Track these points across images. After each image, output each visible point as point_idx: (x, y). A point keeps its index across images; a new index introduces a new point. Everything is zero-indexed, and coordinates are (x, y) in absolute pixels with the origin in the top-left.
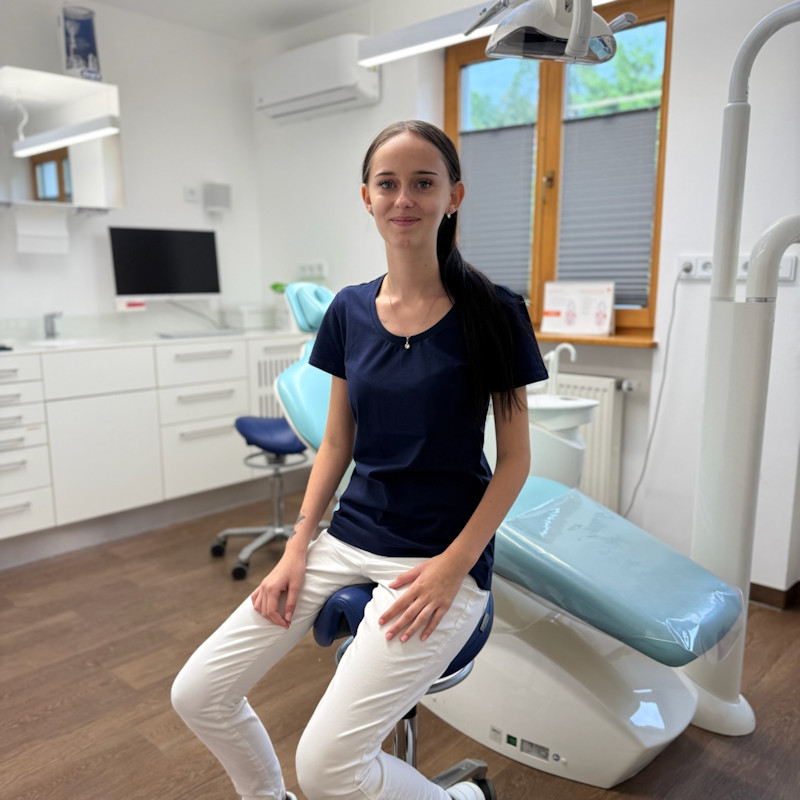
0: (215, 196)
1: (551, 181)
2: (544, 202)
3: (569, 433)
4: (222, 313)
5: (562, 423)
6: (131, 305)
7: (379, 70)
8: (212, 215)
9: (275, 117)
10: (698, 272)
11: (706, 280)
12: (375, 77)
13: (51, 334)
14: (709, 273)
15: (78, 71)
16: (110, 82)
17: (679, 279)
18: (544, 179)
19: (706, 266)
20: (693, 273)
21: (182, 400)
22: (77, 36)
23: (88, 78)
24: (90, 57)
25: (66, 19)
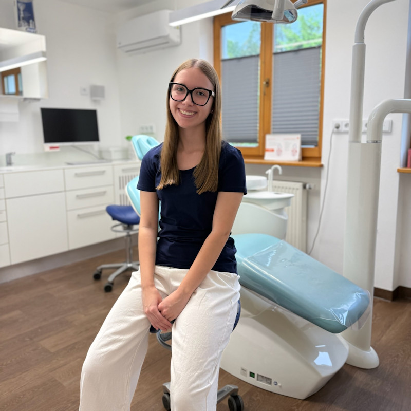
0: (97, 92)
1: (268, 84)
2: (265, 94)
3: (279, 211)
4: (100, 152)
5: (276, 206)
6: (52, 148)
7: (180, 28)
8: (95, 101)
9: (127, 52)
10: (343, 128)
11: (346, 133)
12: (178, 31)
13: (9, 163)
14: (347, 129)
15: (24, 28)
16: (41, 34)
17: (333, 132)
18: (264, 83)
19: (346, 125)
20: (340, 129)
21: (78, 197)
22: (24, 11)
23: (30, 32)
24: (31, 21)
25: (18, 2)
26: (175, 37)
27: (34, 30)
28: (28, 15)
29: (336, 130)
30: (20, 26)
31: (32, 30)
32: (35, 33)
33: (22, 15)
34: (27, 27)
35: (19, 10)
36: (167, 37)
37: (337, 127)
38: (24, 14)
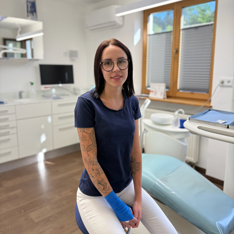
0: (73, 54)
2: (174, 58)
3: (182, 140)
6: (45, 88)
7: (123, 17)
8: (72, 60)
9: (92, 30)
10: (226, 84)
11: (228, 86)
14: (230, 84)
15: (30, 17)
16: (40, 21)
18: (175, 51)
19: (229, 82)
20: (224, 84)
21: (60, 118)
22: (31, 7)
23: (33, 20)
24: (34, 13)
25: (27, 2)
26: (119, 22)
27: (36, 19)
28: (33, 9)
29: (221, 84)
30: (28, 16)
31: (35, 19)
32: (37, 20)
33: (29, 10)
34: (32, 17)
35: (27, 6)
36: (114, 22)
37: (222, 83)
38: (31, 9)
